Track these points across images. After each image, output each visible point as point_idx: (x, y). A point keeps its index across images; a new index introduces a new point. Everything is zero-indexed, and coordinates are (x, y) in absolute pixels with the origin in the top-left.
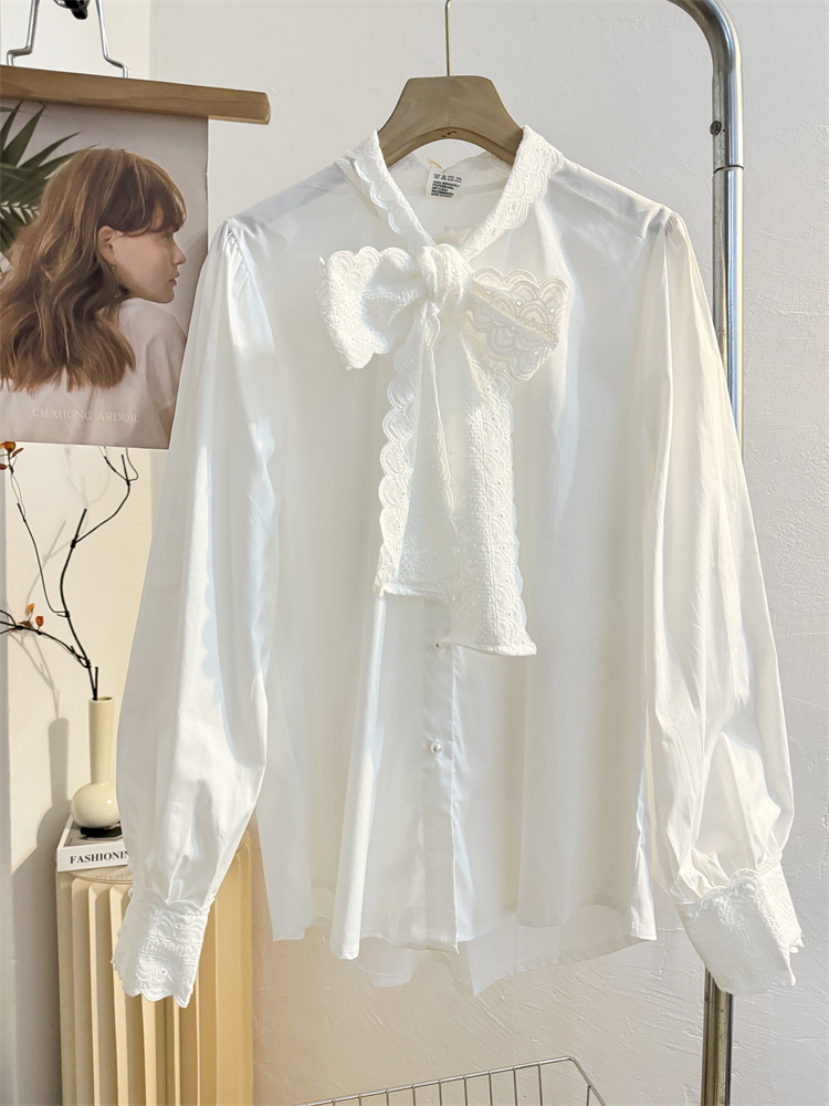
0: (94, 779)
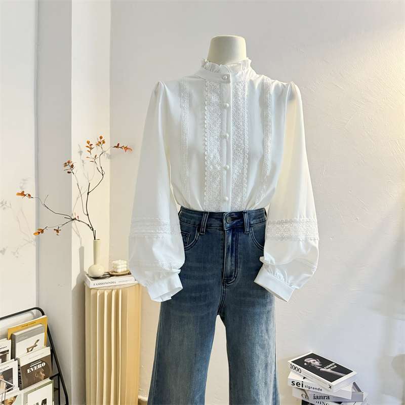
0: (95, 263)
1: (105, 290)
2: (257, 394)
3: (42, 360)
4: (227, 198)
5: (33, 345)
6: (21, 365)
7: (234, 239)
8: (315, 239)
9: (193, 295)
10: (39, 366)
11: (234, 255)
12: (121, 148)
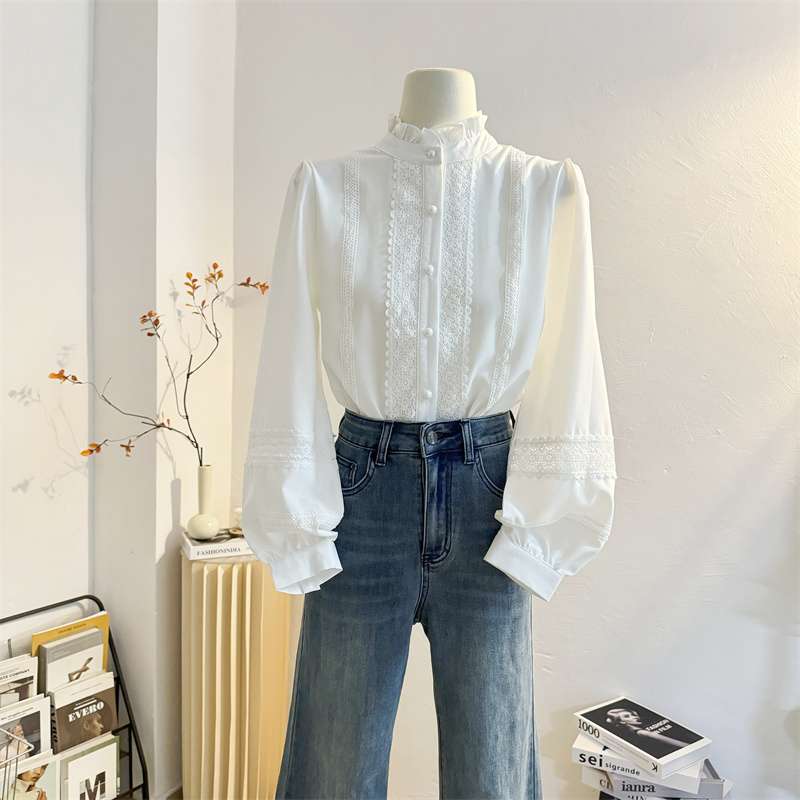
0: (201, 512)
1: (219, 564)
2: (493, 782)
3: (98, 698)
4: (430, 393)
5: (80, 668)
6: (57, 707)
7: (444, 475)
8: (606, 478)
9: (363, 582)
10: (93, 709)
11: (443, 506)
12: (254, 286)
